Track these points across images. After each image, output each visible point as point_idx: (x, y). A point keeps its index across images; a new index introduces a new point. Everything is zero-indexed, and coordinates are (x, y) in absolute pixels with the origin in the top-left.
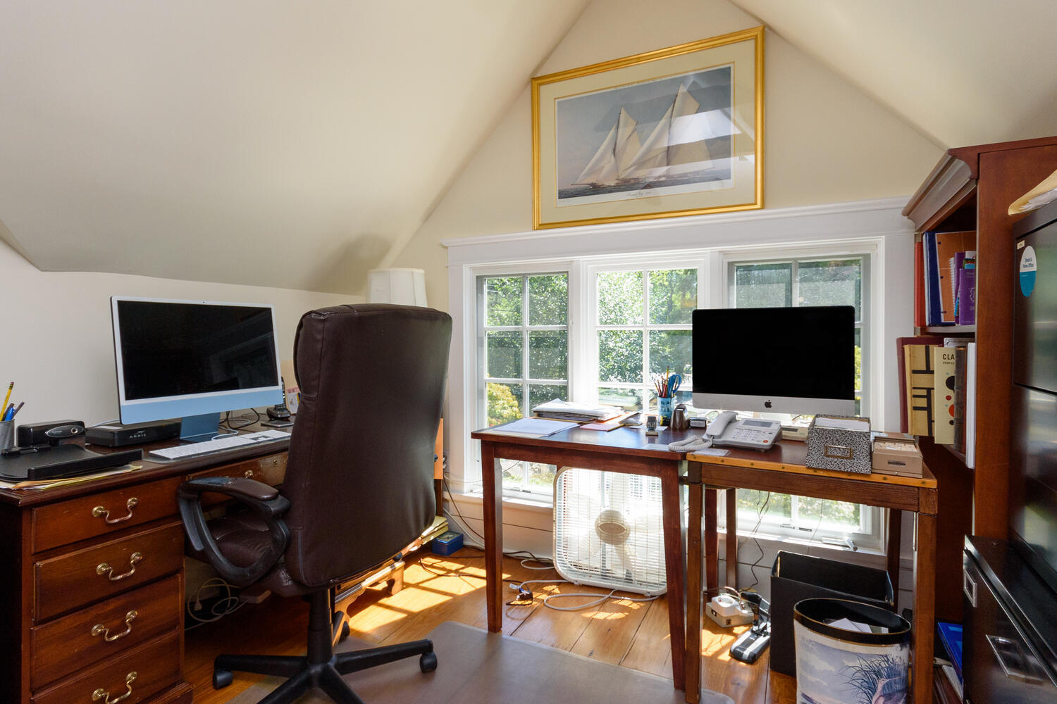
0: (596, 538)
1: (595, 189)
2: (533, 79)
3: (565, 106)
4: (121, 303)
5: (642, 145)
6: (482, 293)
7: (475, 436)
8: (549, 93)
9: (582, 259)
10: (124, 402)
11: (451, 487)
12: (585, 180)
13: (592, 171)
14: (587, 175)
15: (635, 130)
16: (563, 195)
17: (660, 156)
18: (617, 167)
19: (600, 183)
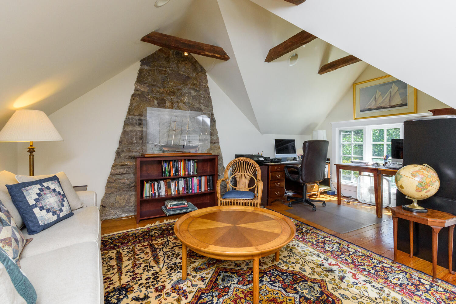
0: (368, 192)
1: (370, 109)
2: (354, 84)
3: (362, 90)
4: (275, 140)
5: (383, 98)
6: (341, 135)
7: (335, 164)
8: (358, 87)
9: (367, 126)
10: (276, 154)
11: (332, 180)
12: (367, 107)
13: (370, 105)
14: (368, 106)
15: (381, 95)
16: (361, 111)
17: (387, 101)
18: (376, 104)
19: (371, 108)
